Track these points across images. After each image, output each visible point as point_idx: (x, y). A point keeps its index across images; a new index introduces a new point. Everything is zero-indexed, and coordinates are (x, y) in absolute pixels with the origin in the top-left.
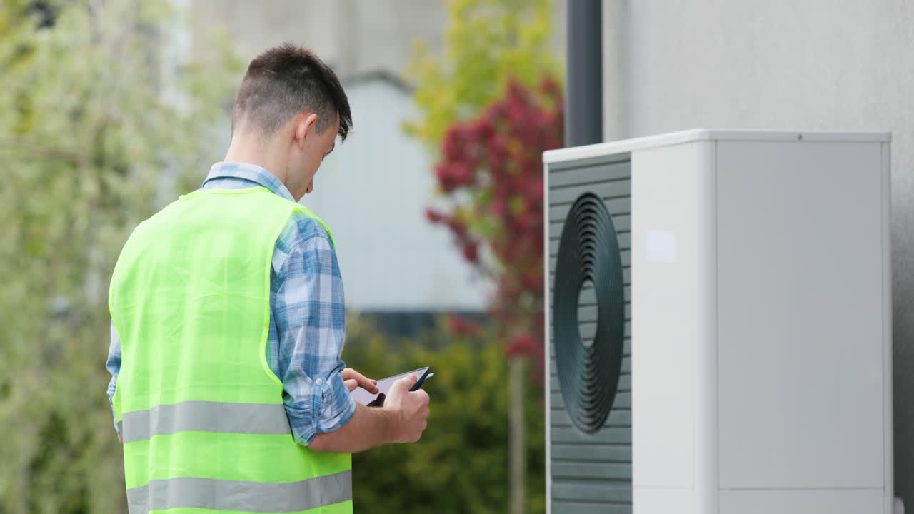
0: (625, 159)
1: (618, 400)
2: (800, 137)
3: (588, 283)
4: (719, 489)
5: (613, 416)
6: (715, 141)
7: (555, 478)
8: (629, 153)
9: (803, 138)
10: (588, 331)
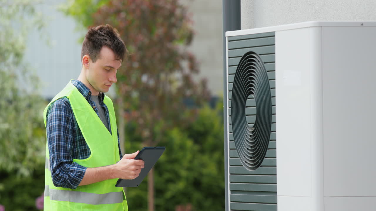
0: (272, 35)
1: (269, 153)
2: (362, 25)
3: (252, 96)
4: (324, 197)
5: (266, 161)
6: (321, 27)
7: (232, 191)
8: (274, 32)
9: (364, 25)
10: (251, 119)
